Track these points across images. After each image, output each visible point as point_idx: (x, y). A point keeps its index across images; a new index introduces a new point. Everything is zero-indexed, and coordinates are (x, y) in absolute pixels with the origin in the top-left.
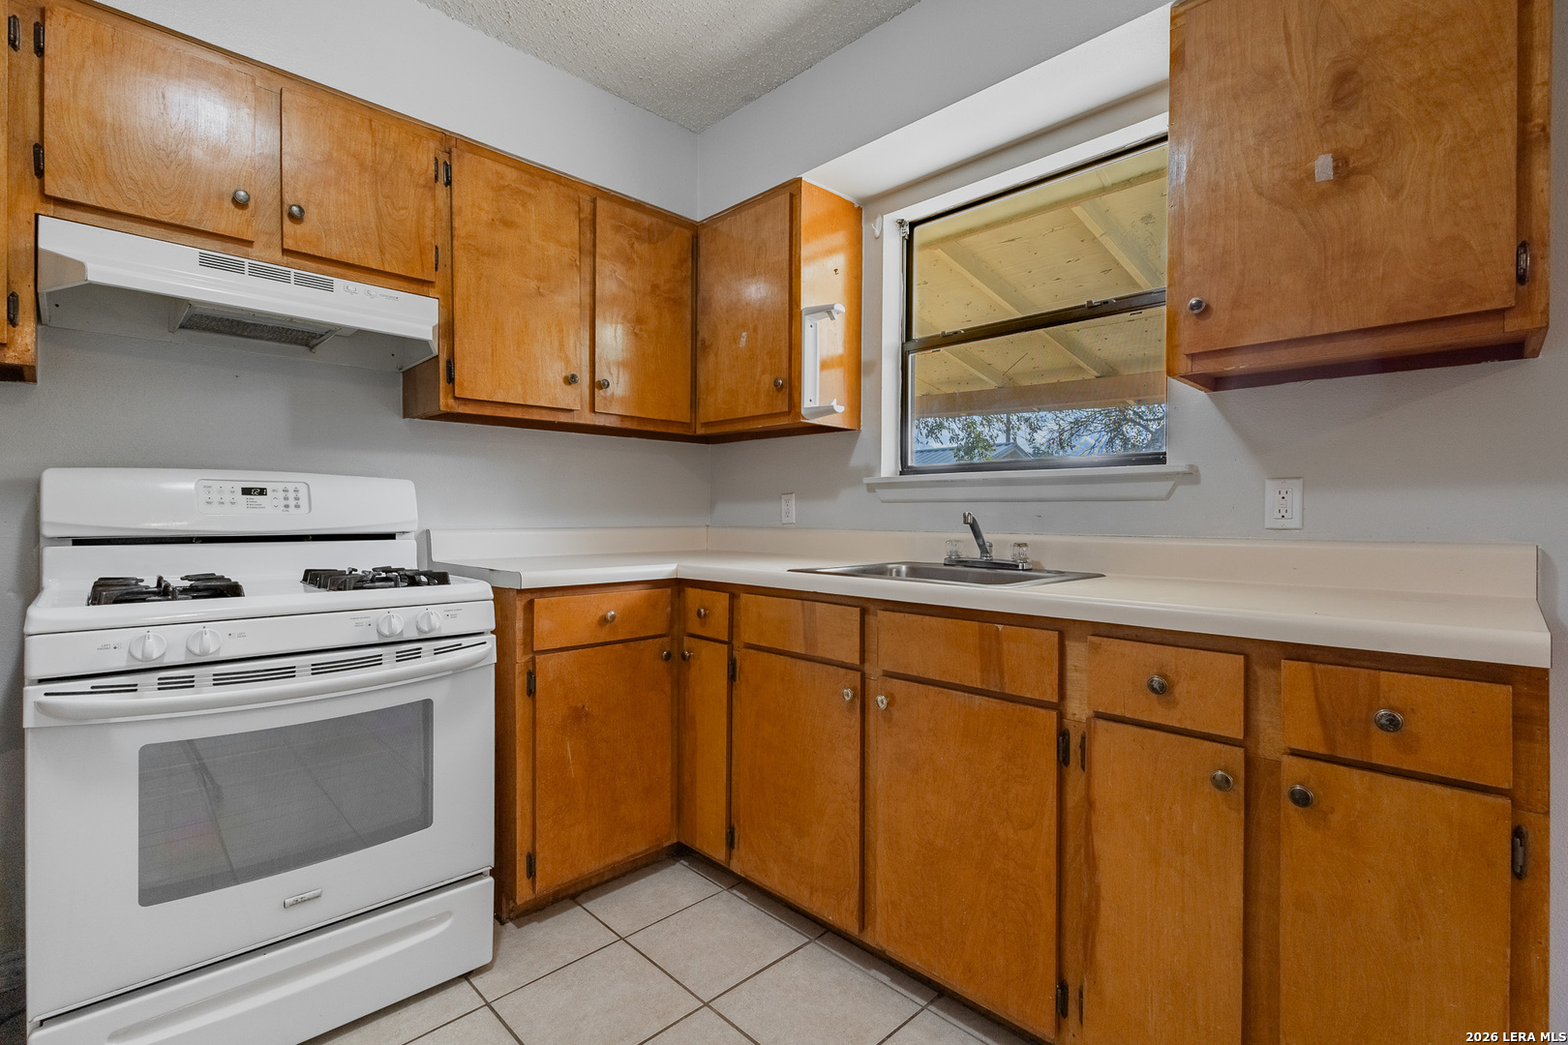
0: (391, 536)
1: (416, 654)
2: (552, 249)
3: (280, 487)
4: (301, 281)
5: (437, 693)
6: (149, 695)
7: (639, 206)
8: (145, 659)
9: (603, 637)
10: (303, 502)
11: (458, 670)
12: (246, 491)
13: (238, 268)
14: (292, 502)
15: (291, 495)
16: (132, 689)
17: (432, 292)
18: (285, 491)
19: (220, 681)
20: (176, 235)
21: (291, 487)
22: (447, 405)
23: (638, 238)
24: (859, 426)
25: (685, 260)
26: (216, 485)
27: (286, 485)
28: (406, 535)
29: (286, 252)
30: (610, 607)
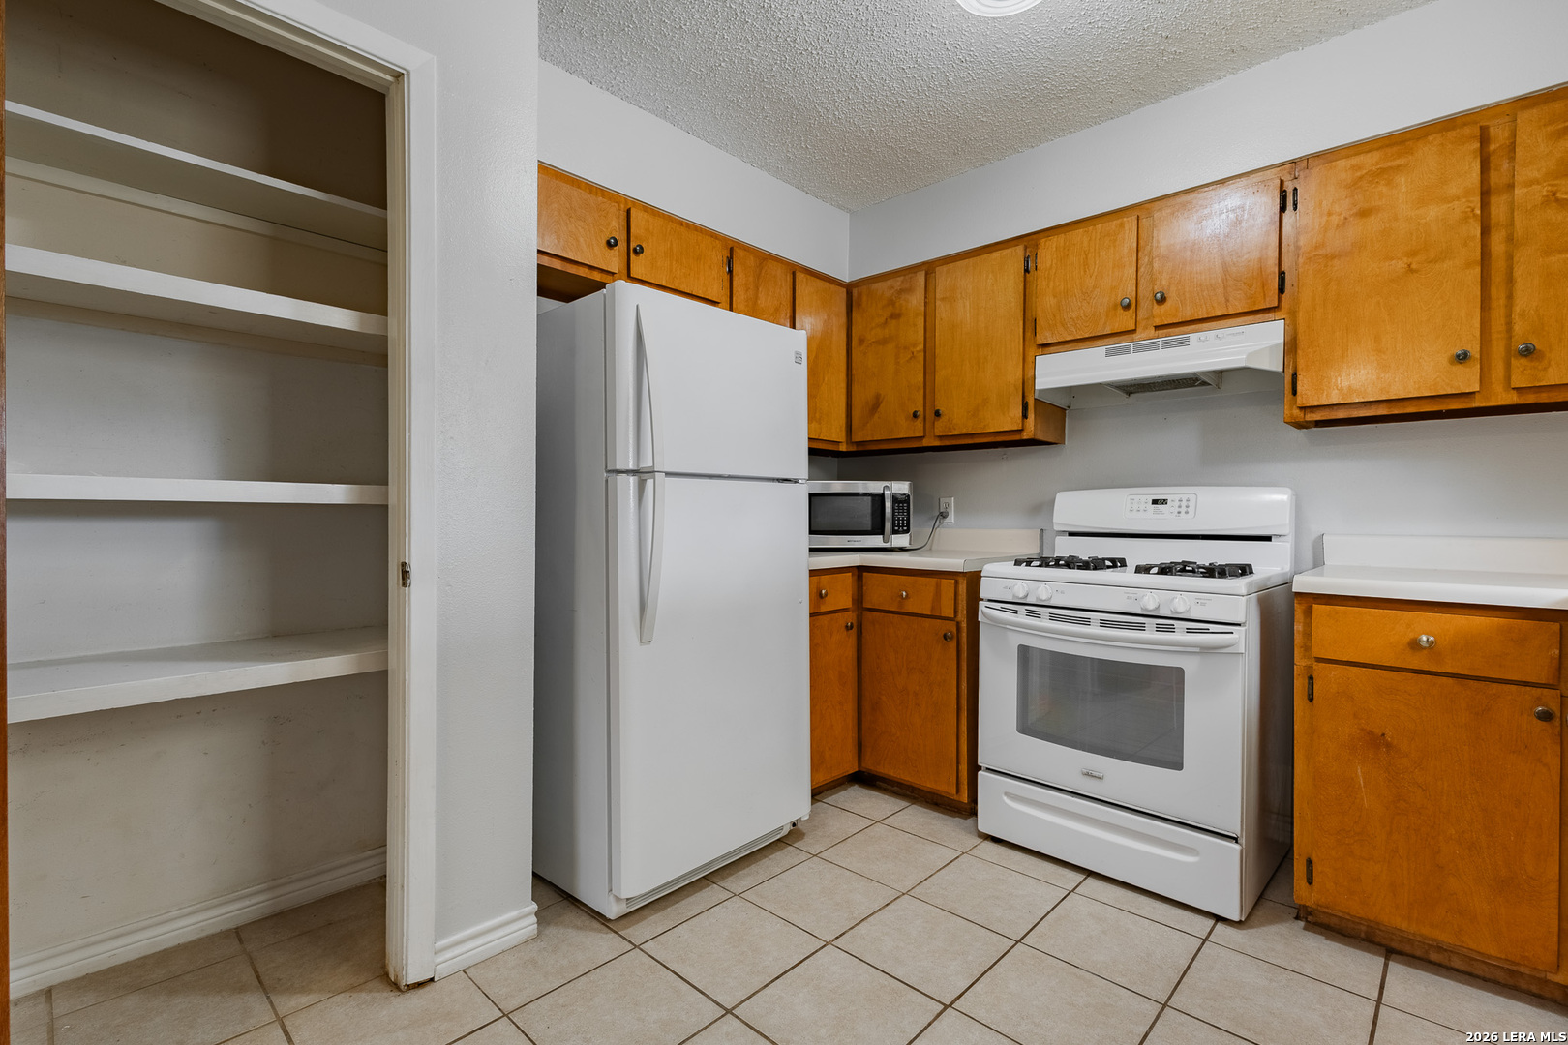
0: (1268, 538)
1: (1171, 629)
2: (1435, 213)
3: (1177, 498)
4: (1167, 345)
5: (1190, 666)
6: (1022, 618)
8: (1038, 599)
9: (1415, 662)
10: (1191, 510)
11: (1205, 650)
12: (1155, 502)
13: (1127, 351)
14: (1183, 509)
15: (1184, 504)
16: (1015, 612)
17: (1278, 314)
18: (1180, 501)
19: (1053, 618)
20: (1080, 344)
21: (1184, 499)
22: (1292, 415)
26: (1137, 498)
27: (1181, 496)
28: (1281, 538)
29: (1157, 328)
30: (1427, 630)
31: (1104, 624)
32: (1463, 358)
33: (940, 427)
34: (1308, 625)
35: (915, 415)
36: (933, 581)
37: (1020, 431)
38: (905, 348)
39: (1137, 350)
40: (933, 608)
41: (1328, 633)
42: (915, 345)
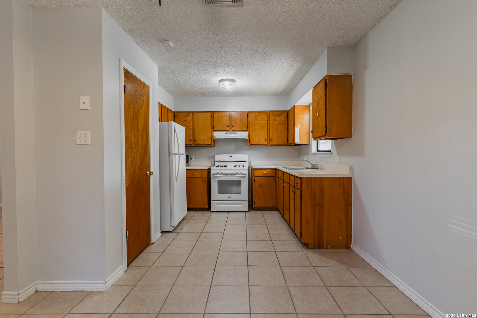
0: (245, 162)
1: (240, 175)
2: (263, 122)
4: (234, 133)
5: (242, 179)
6: (218, 175)
7: (278, 111)
8: (218, 172)
9: (264, 176)
11: (244, 177)
12: (230, 157)
13: (228, 133)
14: (234, 158)
17: (247, 131)
19: (223, 175)
20: (221, 131)
22: (249, 145)
23: (277, 116)
24: (310, 143)
25: (286, 117)
26: (227, 156)
27: (234, 156)
28: (247, 162)
29: (232, 130)
30: (265, 172)
31: (231, 175)
32: (266, 140)
33: (196, 143)
34: (254, 173)
35: (190, 140)
36: (201, 171)
37: (211, 145)
38: (188, 127)
39: (230, 133)
40: (201, 176)
41: (257, 173)
42: (190, 127)
